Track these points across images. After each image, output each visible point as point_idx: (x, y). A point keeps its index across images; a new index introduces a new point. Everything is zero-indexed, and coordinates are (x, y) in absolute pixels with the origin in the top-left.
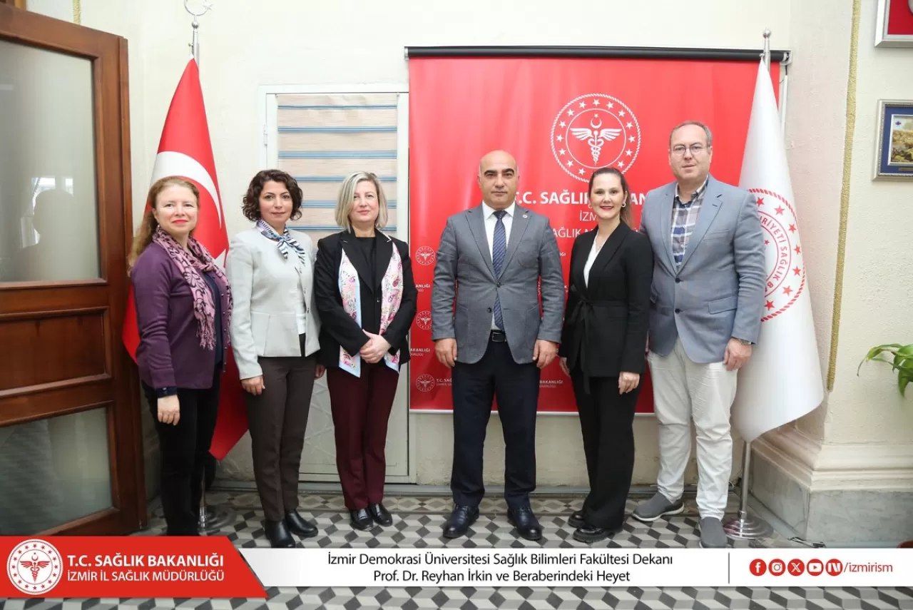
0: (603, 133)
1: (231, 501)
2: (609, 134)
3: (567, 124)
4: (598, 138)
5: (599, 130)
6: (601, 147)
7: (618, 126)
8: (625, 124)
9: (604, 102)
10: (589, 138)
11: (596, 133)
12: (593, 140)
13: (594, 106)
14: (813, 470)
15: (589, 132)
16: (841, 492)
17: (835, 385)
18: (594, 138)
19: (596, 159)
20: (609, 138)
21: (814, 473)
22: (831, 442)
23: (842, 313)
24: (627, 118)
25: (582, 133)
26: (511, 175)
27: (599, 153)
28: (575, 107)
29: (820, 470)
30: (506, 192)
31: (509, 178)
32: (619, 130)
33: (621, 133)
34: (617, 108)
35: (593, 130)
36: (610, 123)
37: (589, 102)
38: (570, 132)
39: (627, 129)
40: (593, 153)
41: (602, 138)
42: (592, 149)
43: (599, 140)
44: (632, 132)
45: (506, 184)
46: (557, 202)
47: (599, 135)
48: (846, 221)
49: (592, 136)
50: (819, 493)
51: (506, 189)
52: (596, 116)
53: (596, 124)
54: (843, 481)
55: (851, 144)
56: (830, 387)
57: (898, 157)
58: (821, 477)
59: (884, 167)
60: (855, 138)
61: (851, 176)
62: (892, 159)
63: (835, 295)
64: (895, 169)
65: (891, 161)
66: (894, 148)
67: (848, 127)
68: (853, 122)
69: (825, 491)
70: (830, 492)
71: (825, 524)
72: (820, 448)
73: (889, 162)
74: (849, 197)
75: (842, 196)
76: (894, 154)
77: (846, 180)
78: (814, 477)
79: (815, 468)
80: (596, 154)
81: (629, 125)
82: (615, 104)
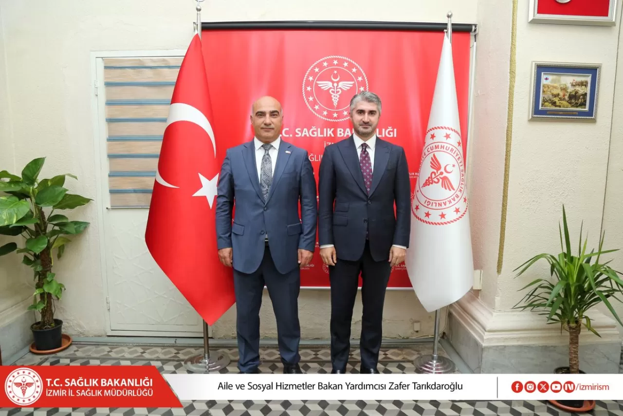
0: (341, 84)
2: (345, 85)
3: (314, 78)
4: (337, 89)
5: (338, 82)
6: (339, 95)
7: (352, 80)
8: (357, 78)
9: (341, 62)
10: (331, 88)
11: (335, 85)
12: (333, 90)
13: (334, 65)
14: (485, 330)
15: (330, 84)
16: (505, 347)
17: (503, 269)
18: (334, 89)
19: (335, 103)
20: (346, 88)
21: (486, 333)
22: (500, 311)
23: (507, 218)
24: (358, 74)
25: (325, 85)
26: (277, 115)
27: (338, 100)
28: (320, 66)
29: (490, 331)
30: (273, 129)
31: (275, 117)
32: (352, 83)
33: (354, 85)
34: (351, 66)
35: (333, 82)
36: (345, 77)
37: (330, 62)
38: (317, 84)
39: (358, 82)
40: (333, 99)
41: (340, 88)
42: (332, 96)
44: (362, 84)
45: (272, 123)
46: (308, 136)
47: (338, 86)
48: (510, 150)
50: (489, 348)
51: (272, 126)
52: (335, 72)
53: (335, 77)
54: (506, 339)
55: (513, 94)
56: (499, 271)
57: (546, 104)
58: (492, 337)
59: (537, 111)
60: (516, 89)
61: (513, 117)
62: (543, 105)
63: (503, 204)
64: (544, 112)
65: (542, 106)
66: (544, 97)
67: (511, 81)
68: (514, 77)
69: (494, 346)
70: (498, 346)
71: (494, 369)
72: (492, 314)
73: (540, 108)
74: (511, 133)
75: (507, 132)
76: (544, 101)
77: (510, 120)
78: (487, 336)
79: (487, 329)
80: (335, 100)
81: (360, 79)
82: (350, 63)
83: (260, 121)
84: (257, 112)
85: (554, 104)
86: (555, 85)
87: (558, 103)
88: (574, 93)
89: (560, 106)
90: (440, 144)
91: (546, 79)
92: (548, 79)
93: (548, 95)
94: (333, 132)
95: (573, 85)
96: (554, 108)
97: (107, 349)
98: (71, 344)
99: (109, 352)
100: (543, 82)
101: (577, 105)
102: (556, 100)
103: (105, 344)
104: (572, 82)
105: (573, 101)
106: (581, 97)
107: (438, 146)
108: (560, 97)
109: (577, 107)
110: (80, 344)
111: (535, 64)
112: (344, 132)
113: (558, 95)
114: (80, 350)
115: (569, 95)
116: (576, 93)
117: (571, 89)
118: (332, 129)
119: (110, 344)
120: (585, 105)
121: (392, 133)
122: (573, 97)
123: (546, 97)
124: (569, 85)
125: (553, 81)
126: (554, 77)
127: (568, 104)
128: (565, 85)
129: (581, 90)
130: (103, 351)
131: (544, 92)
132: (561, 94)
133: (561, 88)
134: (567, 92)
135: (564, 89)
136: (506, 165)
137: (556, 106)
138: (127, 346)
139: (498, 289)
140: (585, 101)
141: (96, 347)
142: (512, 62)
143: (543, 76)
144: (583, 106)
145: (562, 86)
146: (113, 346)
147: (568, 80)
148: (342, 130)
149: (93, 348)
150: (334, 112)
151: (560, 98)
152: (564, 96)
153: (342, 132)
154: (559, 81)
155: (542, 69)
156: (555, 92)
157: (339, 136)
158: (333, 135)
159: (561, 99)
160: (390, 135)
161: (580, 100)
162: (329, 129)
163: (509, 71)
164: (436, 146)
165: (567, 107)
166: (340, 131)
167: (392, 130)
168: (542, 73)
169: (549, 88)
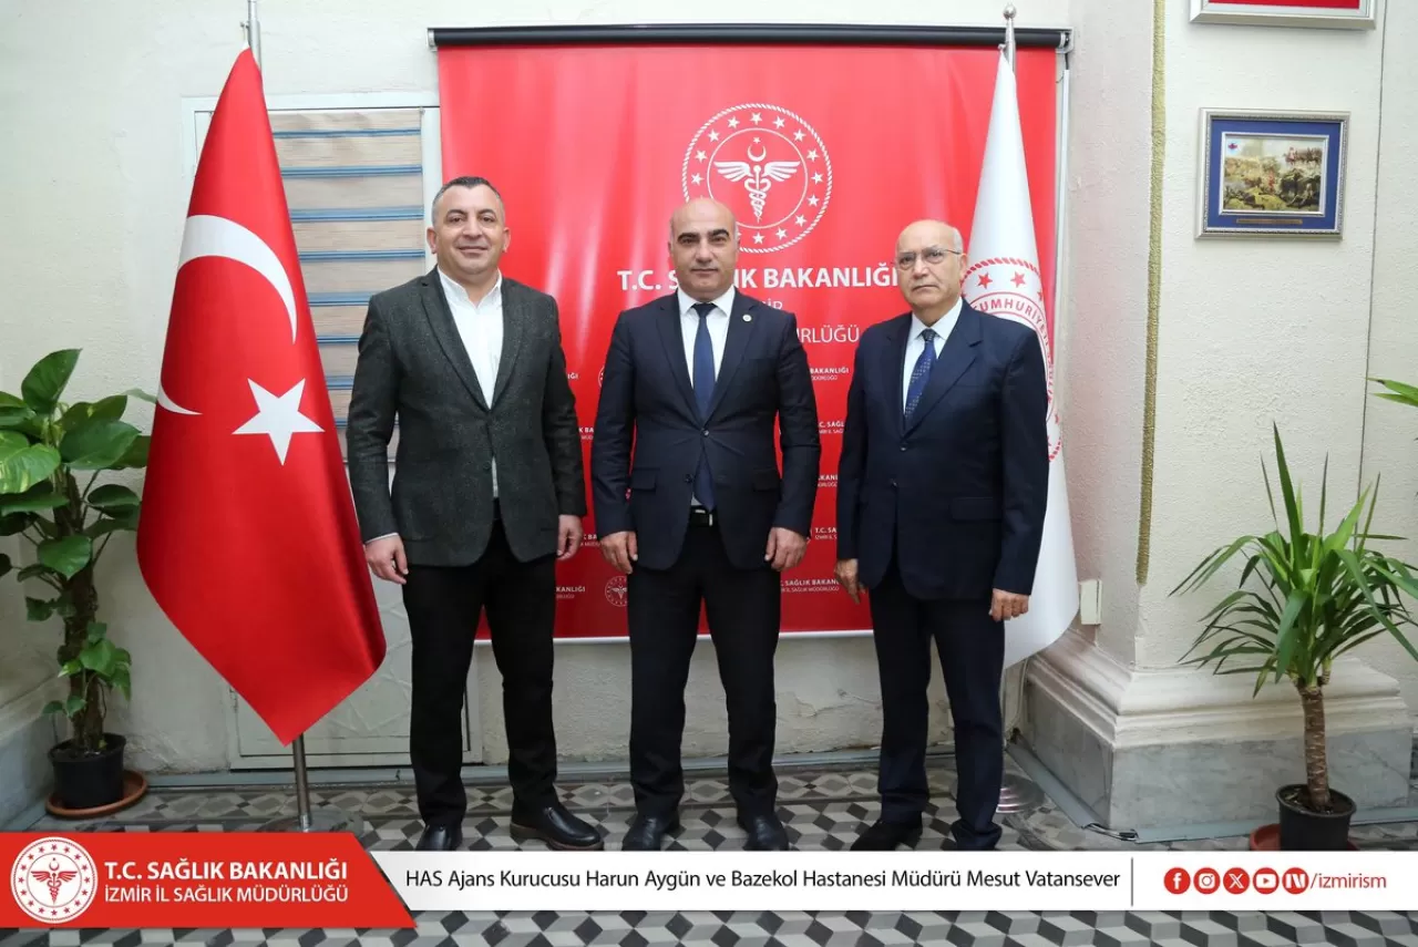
0: (769, 168)
1: (161, 811)
2: (779, 170)
3: (709, 155)
4: (761, 178)
5: (762, 164)
6: (766, 192)
7: (794, 158)
8: (805, 154)
9: (768, 117)
10: (746, 177)
11: (757, 169)
12: (751, 181)
13: (752, 124)
14: (1117, 713)
15: (745, 168)
16: (1162, 746)
17: (1151, 574)
18: (754, 178)
19: (758, 211)
20: (780, 177)
21: (1118, 719)
22: (1145, 667)
23: (1156, 458)
24: (809, 144)
25: (735, 170)
26: (724, 239)
27: (763, 203)
28: (721, 126)
29: (1129, 714)
30: (716, 270)
31: (722, 245)
32: (796, 164)
33: (800, 168)
34: (791, 127)
35: (752, 164)
36: (780, 152)
37: (744, 117)
38: (714, 169)
39: (808, 161)
40: (753, 203)
41: (768, 177)
42: (751, 196)
43: (763, 181)
44: (818, 166)
45: (715, 256)
47: (762, 172)
48: (1158, 307)
49: (750, 175)
50: (1126, 751)
51: (715, 264)
52: (757, 140)
53: (757, 152)
54: (1164, 730)
55: (1161, 181)
56: (1141, 578)
57: (1234, 201)
58: (1133, 725)
59: (1213, 218)
60: (1167, 171)
61: (1163, 233)
62: (1225, 204)
63: (1146, 427)
64: (1230, 221)
65: (1224, 207)
66: (1227, 188)
67: (1155, 153)
68: (1163, 144)
69: (1136, 748)
70: (1145, 748)
71: (1138, 799)
72: (1129, 677)
73: (1221, 210)
74: (1160, 268)
75: (1150, 266)
76: (1229, 196)
77: (1155, 239)
78: (1120, 724)
79: (1121, 710)
80: (758, 204)
81: (813, 155)
82: (788, 120)
83: (688, 254)
84: (680, 233)
85: (1250, 201)
86: (1251, 159)
87: (1258, 201)
88: (1292, 177)
89: (1263, 207)
90: (1002, 298)
91: (1232, 147)
92: (1235, 148)
93: (1238, 183)
94: (754, 277)
95: (1290, 160)
96: (1250, 210)
97: (235, 799)
98: (146, 793)
99: (241, 806)
100: (1226, 153)
101: (1299, 204)
102: (1254, 192)
103: (230, 789)
104: (1287, 153)
105: (1291, 194)
106: (1308, 185)
107: (999, 301)
108: (1262, 185)
109: (1300, 207)
110: (169, 793)
111: (1208, 113)
112: (779, 278)
113: (1259, 181)
114: (169, 804)
115: (1283, 181)
116: (1298, 176)
117: (1285, 169)
118: (753, 271)
119: (240, 788)
120: (1317, 203)
121: (887, 277)
122: (1292, 185)
123: (1232, 185)
124: (1282, 160)
125: (1247, 151)
126: (1250, 142)
127: (1280, 201)
128: (1273, 159)
129: (1307, 170)
130: (227, 804)
131: (1227, 175)
132: (1266, 179)
133: (1264, 166)
134: (1278, 175)
135: (1271, 169)
136: (1149, 339)
137: (1255, 206)
138: (283, 790)
139: (1141, 620)
140: (1317, 195)
141: (209, 797)
142: (1157, 110)
143: (1225, 142)
144: (1312, 206)
145: (1266, 162)
146: (248, 793)
147: (1278, 149)
148: (775, 273)
149: (203, 800)
150: (754, 232)
151: (1262, 189)
152: (1271, 183)
153: (774, 278)
154: (1260, 151)
155: (1221, 124)
156: (1252, 175)
157: (767, 285)
158: (754, 285)
159: (1264, 191)
160: (884, 281)
161: (1306, 193)
162: (744, 271)
163: (1150, 129)
164: (993, 301)
165: (1278, 209)
166: (771, 274)
167: (887, 269)
168: (1224, 134)
169: (1238, 167)
